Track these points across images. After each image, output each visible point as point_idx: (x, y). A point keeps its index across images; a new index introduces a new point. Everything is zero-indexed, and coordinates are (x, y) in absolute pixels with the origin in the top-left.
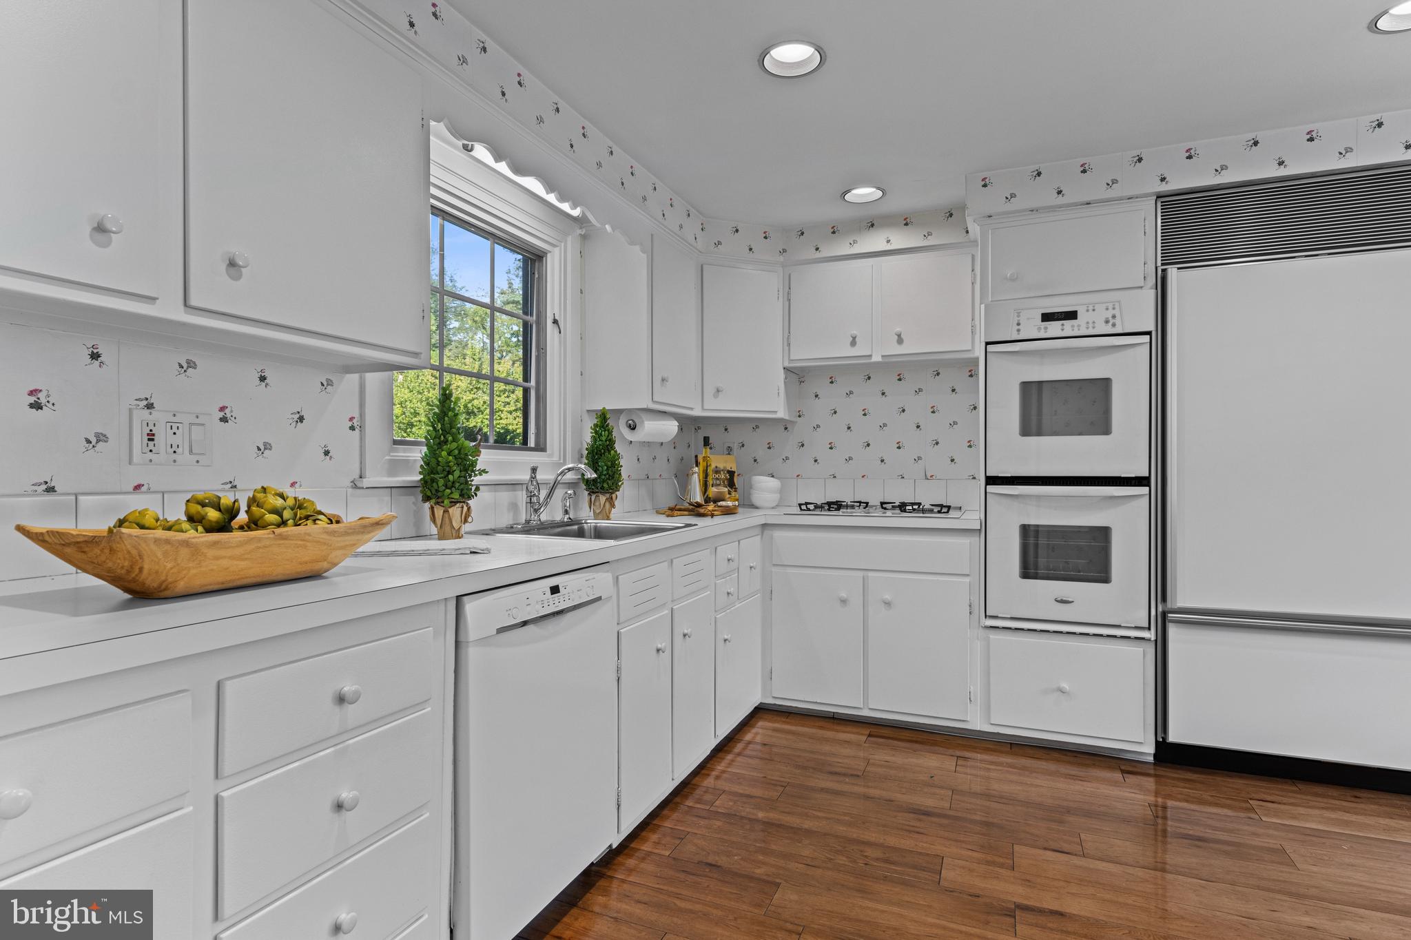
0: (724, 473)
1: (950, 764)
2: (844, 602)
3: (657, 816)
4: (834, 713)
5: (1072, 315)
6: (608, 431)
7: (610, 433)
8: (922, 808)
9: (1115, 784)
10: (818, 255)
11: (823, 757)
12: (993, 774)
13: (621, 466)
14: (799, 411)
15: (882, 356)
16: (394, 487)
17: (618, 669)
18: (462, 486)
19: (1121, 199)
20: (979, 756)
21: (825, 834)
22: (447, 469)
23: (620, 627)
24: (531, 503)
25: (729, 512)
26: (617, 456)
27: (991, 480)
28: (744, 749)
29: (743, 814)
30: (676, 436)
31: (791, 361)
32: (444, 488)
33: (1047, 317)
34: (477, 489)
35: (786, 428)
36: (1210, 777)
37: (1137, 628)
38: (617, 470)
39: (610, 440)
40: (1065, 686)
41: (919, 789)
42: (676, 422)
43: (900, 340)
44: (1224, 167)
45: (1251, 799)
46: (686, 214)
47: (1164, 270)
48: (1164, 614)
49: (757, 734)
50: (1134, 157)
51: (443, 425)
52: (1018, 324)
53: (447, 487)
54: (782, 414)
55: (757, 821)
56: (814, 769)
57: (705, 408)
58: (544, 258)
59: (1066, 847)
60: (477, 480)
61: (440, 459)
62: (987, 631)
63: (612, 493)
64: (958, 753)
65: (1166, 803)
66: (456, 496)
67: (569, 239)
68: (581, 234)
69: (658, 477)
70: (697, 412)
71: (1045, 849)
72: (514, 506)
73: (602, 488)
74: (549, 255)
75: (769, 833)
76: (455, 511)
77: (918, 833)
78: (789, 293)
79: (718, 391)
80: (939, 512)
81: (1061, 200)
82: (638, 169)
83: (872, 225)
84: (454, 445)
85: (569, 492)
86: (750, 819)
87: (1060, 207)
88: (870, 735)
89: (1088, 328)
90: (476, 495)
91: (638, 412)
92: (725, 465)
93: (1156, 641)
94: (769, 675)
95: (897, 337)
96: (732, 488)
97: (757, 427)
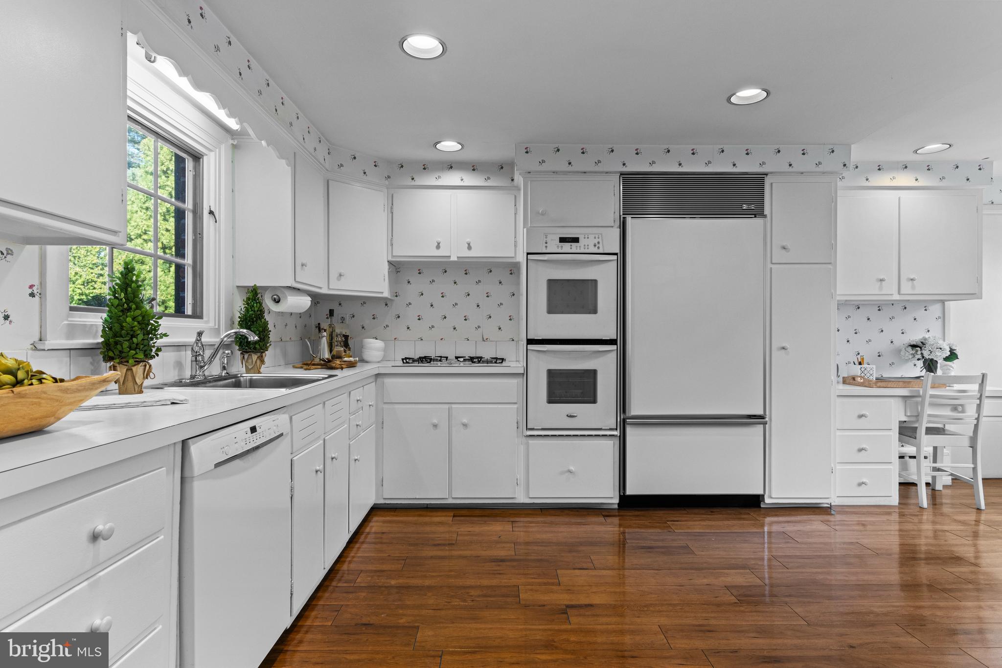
0: (340, 336)
1: (508, 527)
2: (435, 426)
3: (314, 598)
4: (427, 504)
5: (576, 240)
6: (259, 303)
7: (261, 304)
8: (498, 558)
9: (601, 524)
10: (413, 183)
11: (426, 535)
12: (531, 530)
13: (270, 331)
14: (396, 293)
15: (458, 257)
16: (72, 349)
17: (292, 489)
18: (145, 348)
19: (602, 172)
20: (522, 519)
21: (441, 587)
22: (131, 333)
23: (293, 455)
24: (196, 361)
25: (351, 365)
26: (266, 323)
27: (530, 342)
28: (366, 537)
29: (380, 584)
30: (309, 308)
31: (393, 256)
32: (129, 349)
33: (563, 240)
34: (159, 350)
35: (386, 305)
36: (646, 512)
37: (611, 429)
38: (266, 334)
39: (261, 311)
40: (572, 468)
41: (494, 546)
42: (309, 298)
43: (469, 248)
44: (654, 162)
45: (668, 521)
46: (318, 140)
47: (624, 218)
48: (624, 420)
49: (372, 527)
50: (609, 149)
51: (126, 294)
52: (546, 243)
53: (130, 348)
54: (386, 294)
55: (392, 587)
56: (422, 544)
57: (331, 287)
58: (201, 160)
59: (585, 566)
60: (160, 342)
61: (124, 324)
62: (527, 438)
63: (262, 353)
64: (512, 519)
65: (625, 530)
66: (141, 356)
67: (223, 147)
68: (232, 144)
69: (288, 339)
70: (325, 291)
71: (574, 569)
72: (179, 365)
73: (255, 348)
74: (205, 157)
75: (402, 593)
76: (139, 370)
77: (500, 574)
78: (392, 208)
79: (340, 275)
80: (496, 363)
81: (570, 168)
82: (287, 101)
83: (451, 167)
84: (138, 312)
85: (227, 352)
86: (386, 587)
87: (570, 172)
88: (454, 516)
89: (585, 249)
90: (158, 355)
91: (283, 290)
92: (341, 331)
93: (620, 436)
94: (381, 483)
95: (467, 245)
96: (346, 348)
97: (364, 303)
